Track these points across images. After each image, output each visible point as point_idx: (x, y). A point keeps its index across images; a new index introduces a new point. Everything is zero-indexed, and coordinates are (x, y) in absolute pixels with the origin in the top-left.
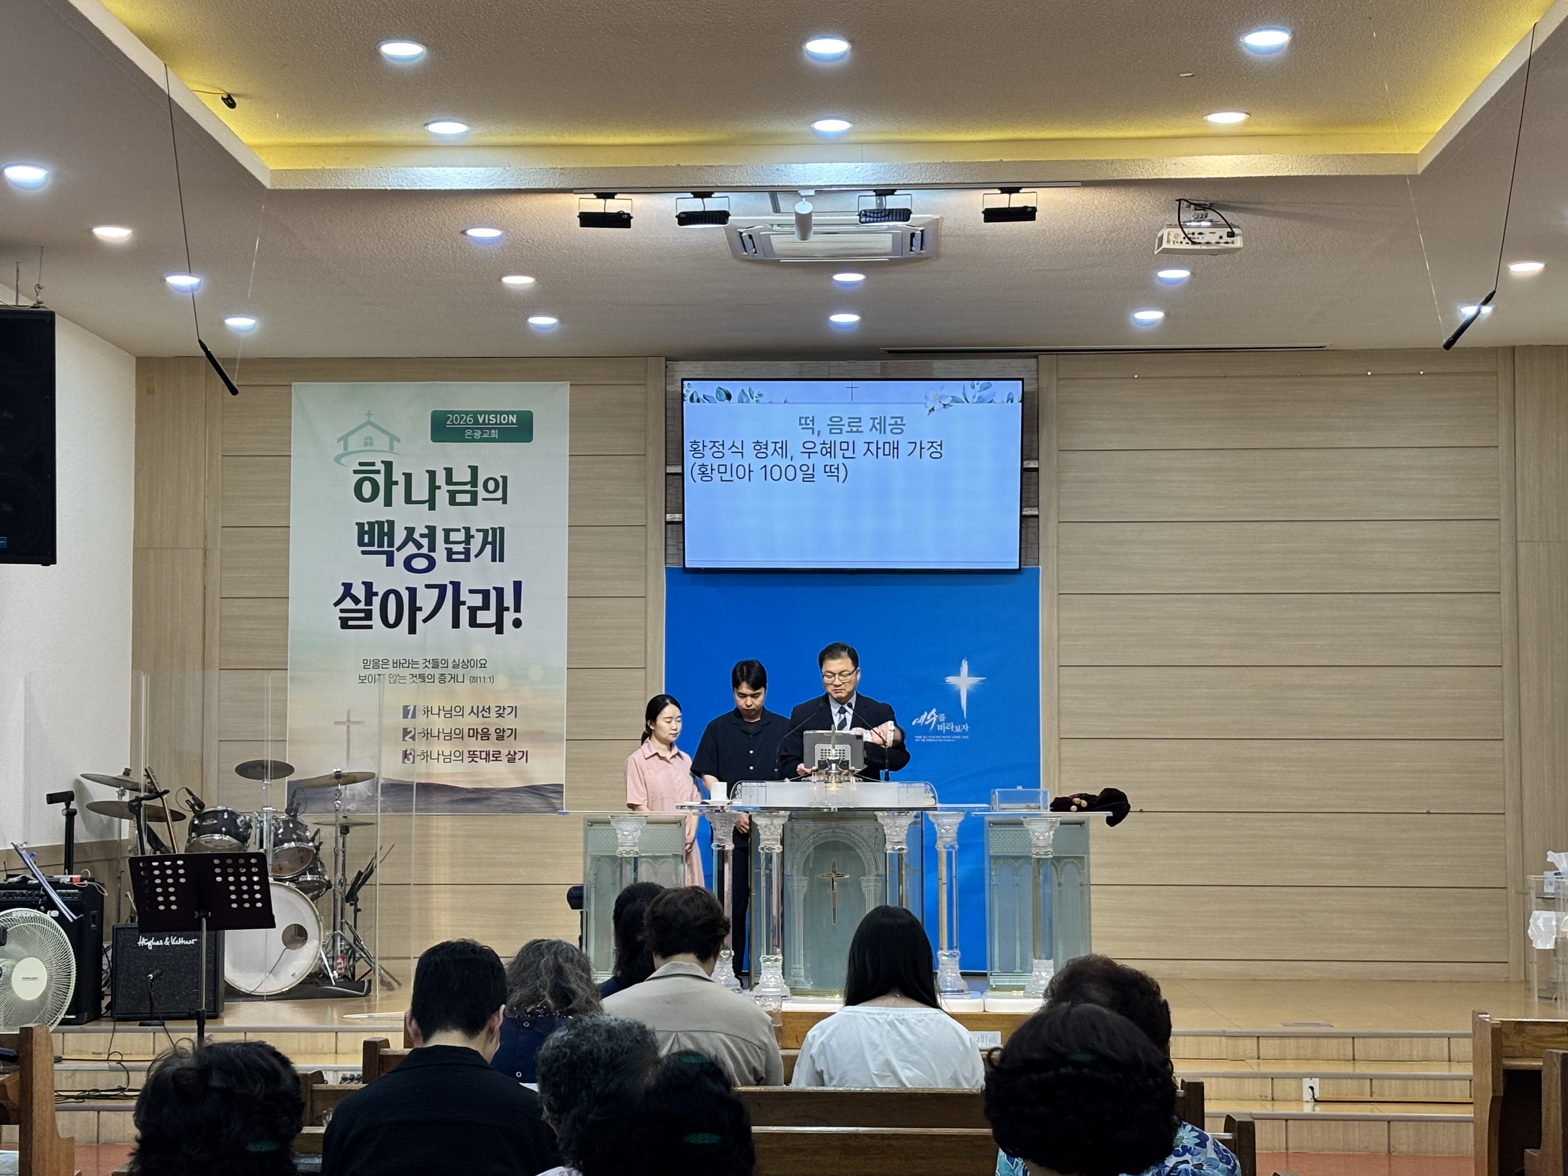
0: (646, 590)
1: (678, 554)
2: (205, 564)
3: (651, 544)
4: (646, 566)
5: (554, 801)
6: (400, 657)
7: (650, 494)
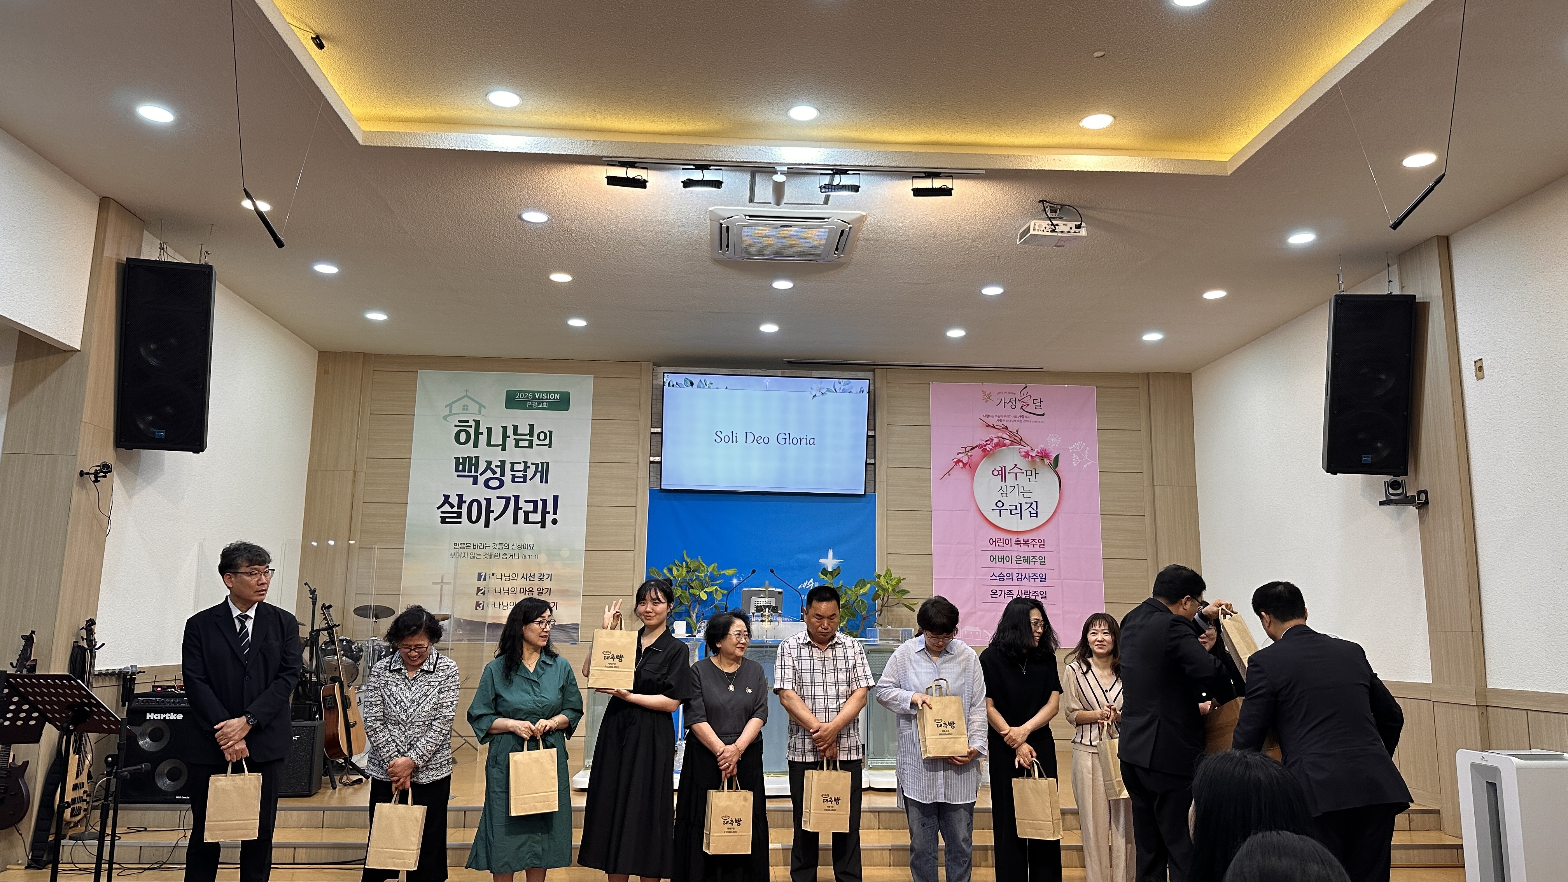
0: (636, 502)
1: (657, 482)
2: (354, 481)
3: (641, 474)
4: (637, 488)
5: (573, 634)
6: (478, 542)
7: (641, 444)
